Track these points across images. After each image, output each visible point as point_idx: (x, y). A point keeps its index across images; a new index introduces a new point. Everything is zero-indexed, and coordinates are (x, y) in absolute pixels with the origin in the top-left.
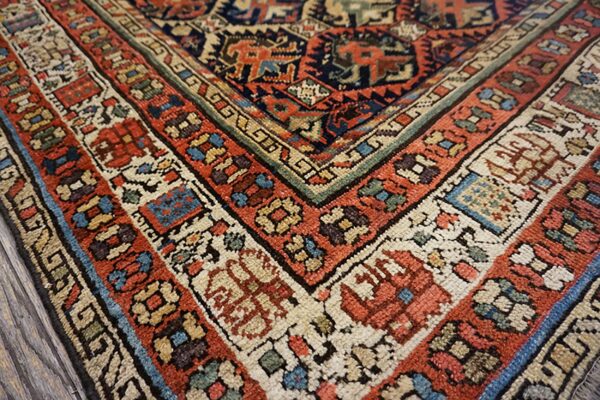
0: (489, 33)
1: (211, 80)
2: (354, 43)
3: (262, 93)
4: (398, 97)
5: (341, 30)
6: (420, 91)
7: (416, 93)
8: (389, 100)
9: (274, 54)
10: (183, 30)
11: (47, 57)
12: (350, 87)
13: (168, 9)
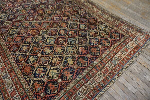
0: (71, 82)
1: (31, 92)
2: (51, 84)
3: (37, 95)
4: (54, 97)
5: (50, 80)
6: (57, 95)
7: (57, 96)
8: (53, 97)
9: (40, 86)
10: (28, 79)
11: (9, 85)
12: (49, 94)
13: (27, 73)
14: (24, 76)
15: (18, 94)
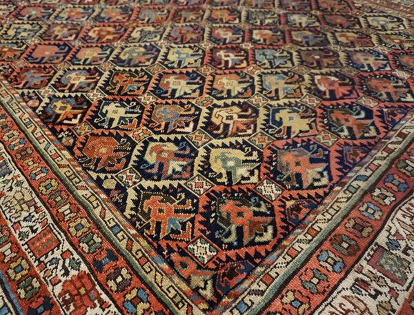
0: (326, 194)
1: (134, 236)
2: (231, 202)
3: (171, 250)
4: (263, 258)
5: (223, 187)
6: (278, 252)
7: (275, 254)
8: (258, 261)
9: (177, 211)
10: (110, 184)
11: (18, 208)
12: (231, 246)
13: (99, 160)
14: (89, 169)
15: (66, 246)
